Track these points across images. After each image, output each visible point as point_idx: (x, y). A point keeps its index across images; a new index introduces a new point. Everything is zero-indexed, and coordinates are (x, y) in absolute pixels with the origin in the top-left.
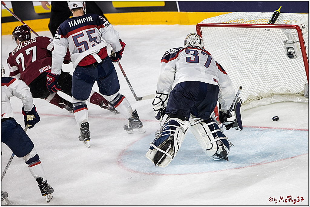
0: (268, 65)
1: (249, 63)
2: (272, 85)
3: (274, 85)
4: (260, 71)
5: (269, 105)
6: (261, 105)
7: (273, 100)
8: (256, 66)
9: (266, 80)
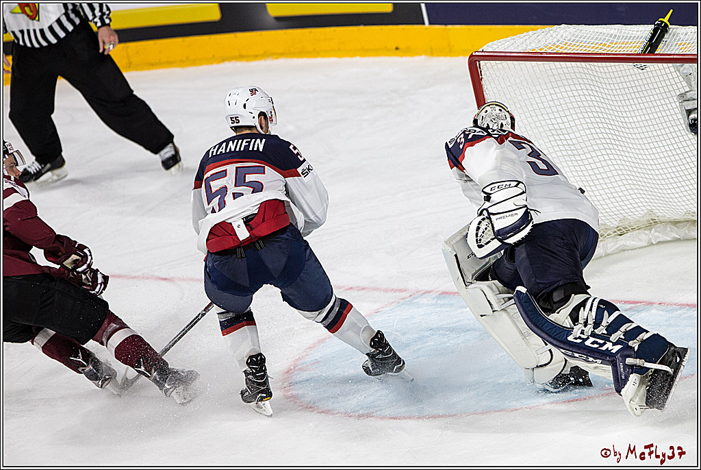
0: (641, 151)
1: (596, 147)
2: (652, 201)
3: (656, 201)
4: (622, 167)
5: (645, 247)
6: (625, 248)
7: (656, 235)
8: (613, 154)
9: (637, 189)
